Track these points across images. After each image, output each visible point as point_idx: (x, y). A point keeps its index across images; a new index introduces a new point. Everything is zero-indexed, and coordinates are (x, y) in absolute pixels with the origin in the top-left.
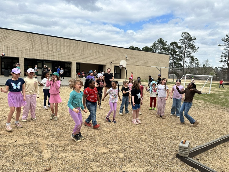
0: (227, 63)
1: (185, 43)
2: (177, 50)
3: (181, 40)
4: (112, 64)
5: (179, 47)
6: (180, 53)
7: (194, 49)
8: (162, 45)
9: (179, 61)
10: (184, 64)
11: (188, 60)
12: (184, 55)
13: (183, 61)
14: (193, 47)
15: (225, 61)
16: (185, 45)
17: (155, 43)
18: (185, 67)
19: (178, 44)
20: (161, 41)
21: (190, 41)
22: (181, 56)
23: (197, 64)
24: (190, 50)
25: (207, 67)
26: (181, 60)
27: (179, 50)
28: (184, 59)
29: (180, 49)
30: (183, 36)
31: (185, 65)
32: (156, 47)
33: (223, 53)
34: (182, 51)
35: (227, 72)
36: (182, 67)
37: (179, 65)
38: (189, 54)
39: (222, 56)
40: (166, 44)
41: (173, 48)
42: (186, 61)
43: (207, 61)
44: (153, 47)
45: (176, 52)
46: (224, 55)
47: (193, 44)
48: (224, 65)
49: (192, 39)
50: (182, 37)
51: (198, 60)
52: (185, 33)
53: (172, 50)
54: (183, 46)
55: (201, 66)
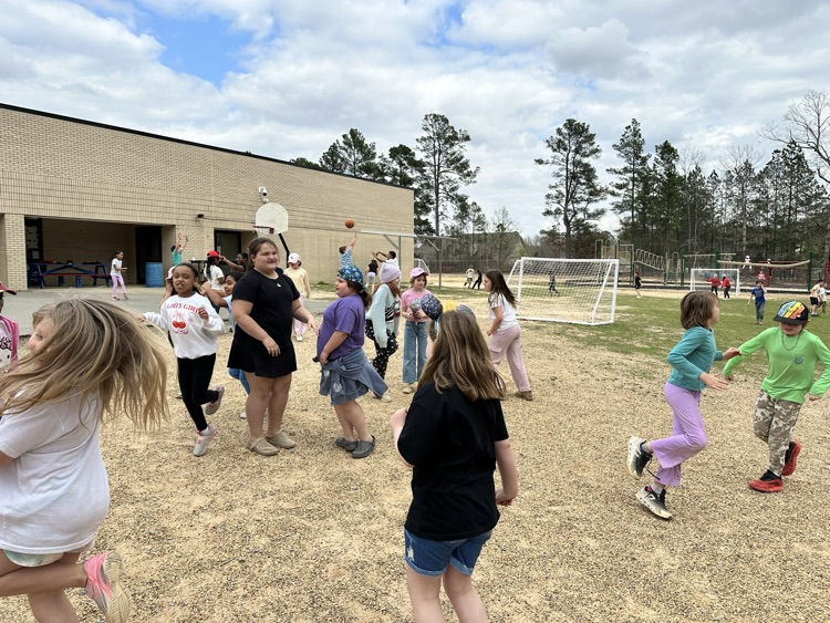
0: (563, 216)
1: (435, 152)
2: (412, 174)
3: (424, 139)
4: (204, 222)
5: (419, 165)
6: (422, 186)
7: (465, 172)
8: (360, 157)
9: (421, 213)
10: (437, 222)
11: (450, 209)
12: (437, 193)
13: (433, 213)
14: (461, 166)
15: (558, 212)
16: (437, 157)
17: (334, 146)
18: (442, 232)
19: (413, 154)
20: (355, 140)
21: (452, 145)
22: (428, 196)
23: (480, 221)
24: (454, 176)
25: (507, 231)
26: (428, 210)
27: (419, 174)
28: (437, 207)
29: (422, 172)
30: (430, 128)
31: (441, 227)
32: (339, 161)
33: (551, 187)
34: (428, 178)
35: (565, 246)
36: (433, 231)
37: (423, 227)
38: (453, 190)
39: (548, 196)
40: (375, 154)
41: (398, 167)
42: (445, 213)
43: (505, 213)
44: (327, 161)
45: (410, 181)
46: (554, 192)
47: (462, 157)
48: (555, 223)
49: (457, 139)
50: (427, 129)
51: (479, 210)
52: (435, 116)
53: (395, 173)
54: (431, 160)
55: (491, 229)
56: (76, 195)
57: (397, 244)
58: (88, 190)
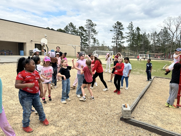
0: (116, 43)
1: (89, 28)
2: (84, 33)
3: (87, 25)
4: (33, 42)
5: (85, 31)
7: (95, 33)
8: (72, 29)
9: (85, 41)
10: (89, 43)
11: (92, 41)
12: (89, 37)
13: (88, 41)
14: (94, 31)
15: (115, 42)
17: (67, 26)
18: (90, 46)
19: (84, 28)
20: (71, 25)
22: (87, 38)
23: (98, 43)
24: (93, 33)
25: (104, 46)
30: (88, 22)
32: (68, 29)
33: (113, 36)
34: (87, 34)
35: (116, 49)
36: (88, 46)
37: (86, 45)
38: (92, 36)
39: (113, 38)
40: (76, 28)
41: (81, 31)
42: (91, 42)
43: (104, 42)
44: (65, 30)
45: (83, 34)
46: (114, 37)
47: (94, 29)
48: (114, 44)
49: (93, 25)
50: (87, 23)
51: (98, 41)
52: (89, 20)
54: (88, 30)
55: (101, 45)
56: (4, 36)
57: (75, 48)
58: (7, 35)
